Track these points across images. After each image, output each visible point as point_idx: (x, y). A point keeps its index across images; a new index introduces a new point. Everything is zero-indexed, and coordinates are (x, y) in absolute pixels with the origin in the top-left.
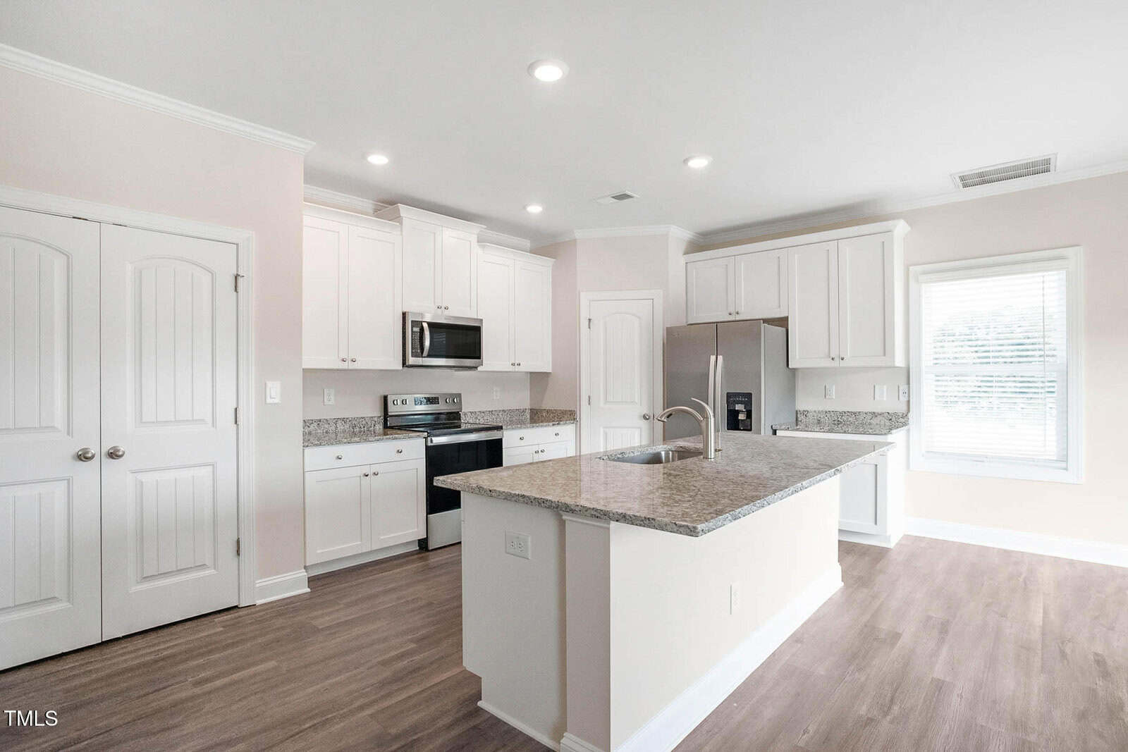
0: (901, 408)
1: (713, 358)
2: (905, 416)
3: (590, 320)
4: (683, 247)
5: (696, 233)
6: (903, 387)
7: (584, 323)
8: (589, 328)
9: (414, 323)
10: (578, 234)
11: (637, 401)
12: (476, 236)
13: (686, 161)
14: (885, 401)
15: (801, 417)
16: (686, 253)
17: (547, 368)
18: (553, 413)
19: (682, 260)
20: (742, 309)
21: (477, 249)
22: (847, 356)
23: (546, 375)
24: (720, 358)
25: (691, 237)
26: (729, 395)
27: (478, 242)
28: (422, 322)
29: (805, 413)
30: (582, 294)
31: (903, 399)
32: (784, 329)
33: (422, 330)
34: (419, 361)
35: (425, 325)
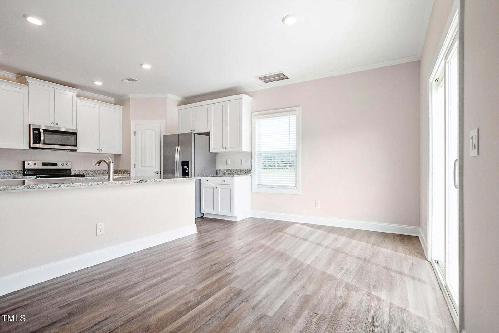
0: (249, 167)
1: (177, 147)
2: (250, 171)
3: (135, 132)
4: (177, 103)
5: (184, 98)
6: (250, 160)
7: (133, 134)
8: (135, 135)
9: (34, 129)
10: (131, 96)
11: (154, 165)
12: (76, 94)
13: (141, 65)
14: (245, 166)
15: (218, 172)
16: (178, 106)
17: (120, 152)
18: (121, 171)
19: (176, 109)
20: (196, 129)
21: (77, 99)
22: (228, 147)
23: (120, 155)
24: (179, 147)
25: (181, 99)
26: (182, 162)
27: (77, 96)
28: (40, 129)
29: (220, 170)
30: (132, 121)
31: (250, 164)
32: (209, 137)
33: (39, 133)
34: (38, 146)
35: (42, 131)
